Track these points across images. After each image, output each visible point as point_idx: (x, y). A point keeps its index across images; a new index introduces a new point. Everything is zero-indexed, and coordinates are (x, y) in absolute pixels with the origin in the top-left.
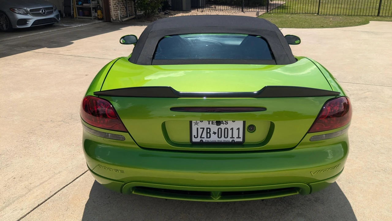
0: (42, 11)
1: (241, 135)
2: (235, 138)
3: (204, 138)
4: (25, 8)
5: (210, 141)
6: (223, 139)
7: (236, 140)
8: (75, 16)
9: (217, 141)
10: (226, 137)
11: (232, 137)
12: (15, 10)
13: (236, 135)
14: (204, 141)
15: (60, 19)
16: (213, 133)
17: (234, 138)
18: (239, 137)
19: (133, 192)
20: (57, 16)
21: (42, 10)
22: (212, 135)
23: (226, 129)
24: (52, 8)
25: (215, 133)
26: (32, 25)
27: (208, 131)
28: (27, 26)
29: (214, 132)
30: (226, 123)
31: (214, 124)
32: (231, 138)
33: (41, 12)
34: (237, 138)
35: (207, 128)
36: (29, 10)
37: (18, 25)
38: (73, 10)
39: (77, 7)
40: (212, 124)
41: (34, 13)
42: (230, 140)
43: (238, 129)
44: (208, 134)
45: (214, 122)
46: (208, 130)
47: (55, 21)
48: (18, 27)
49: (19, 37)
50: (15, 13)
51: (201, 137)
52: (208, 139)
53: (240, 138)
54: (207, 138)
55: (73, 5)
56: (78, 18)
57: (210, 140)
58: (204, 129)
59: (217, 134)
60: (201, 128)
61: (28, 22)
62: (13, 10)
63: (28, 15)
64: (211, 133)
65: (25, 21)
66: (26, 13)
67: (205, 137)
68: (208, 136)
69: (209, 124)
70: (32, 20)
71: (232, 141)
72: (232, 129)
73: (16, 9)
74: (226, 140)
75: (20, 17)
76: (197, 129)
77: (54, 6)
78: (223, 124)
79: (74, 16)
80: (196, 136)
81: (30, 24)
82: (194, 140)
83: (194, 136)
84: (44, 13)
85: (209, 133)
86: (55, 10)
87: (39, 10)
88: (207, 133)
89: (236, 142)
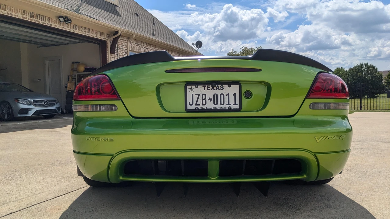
0: (45, 103)
1: (238, 102)
2: (232, 104)
3: (199, 105)
4: (29, 99)
5: (206, 109)
6: (219, 106)
7: (233, 107)
9: (213, 108)
10: (222, 103)
11: (229, 104)
12: (19, 100)
13: (232, 101)
14: (200, 108)
15: (60, 111)
16: (209, 100)
17: (230, 104)
18: (235, 104)
19: (121, 178)
20: (58, 108)
22: (208, 101)
23: (222, 95)
24: (54, 101)
25: (210, 100)
26: (33, 114)
27: (204, 98)
28: (28, 115)
29: (209, 98)
30: (222, 89)
31: (210, 90)
32: (227, 104)
33: (43, 103)
34: (234, 104)
35: (203, 95)
36: (32, 100)
37: (20, 114)
40: (208, 89)
41: (36, 103)
42: (227, 107)
43: (235, 95)
44: (204, 101)
45: (210, 88)
46: (204, 96)
47: (56, 113)
48: (19, 115)
50: (19, 103)
51: (196, 104)
52: (204, 107)
53: (237, 104)
54: (203, 104)
57: (205, 107)
58: (199, 95)
59: (212, 101)
60: (196, 94)
61: (29, 112)
62: (17, 100)
63: (31, 106)
64: (207, 99)
65: (26, 111)
66: (30, 104)
67: (201, 104)
68: (204, 103)
69: (204, 89)
70: (34, 108)
71: (229, 107)
72: (228, 95)
73: (20, 100)
74: (223, 107)
75: (22, 106)
76: (193, 95)
77: (57, 99)
78: (219, 90)
80: (191, 104)
81: (31, 113)
82: (189, 107)
83: (190, 103)
85: (205, 99)
86: (57, 103)
87: (42, 101)
88: (203, 99)
89: (233, 109)
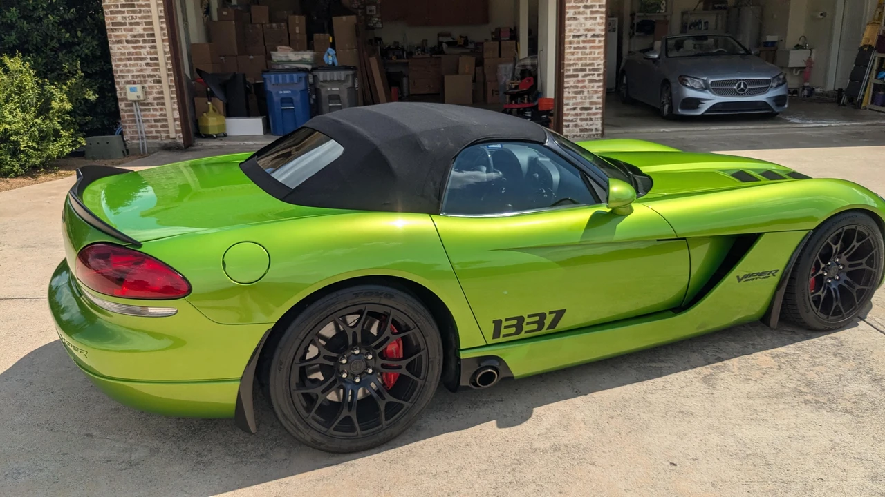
0: (739, 86)
4: (705, 79)
8: (863, 105)
12: (687, 81)
21: (740, 84)
24: (768, 82)
26: (707, 111)
28: (697, 112)
33: (735, 87)
36: (711, 81)
37: (683, 108)
38: (865, 90)
39: (875, 85)
41: (717, 88)
48: (680, 111)
49: (662, 130)
50: (685, 85)
55: (869, 78)
56: (870, 109)
61: (700, 106)
62: (683, 81)
63: (706, 92)
65: (696, 103)
66: (704, 89)
70: (711, 99)
73: (689, 79)
75: (691, 93)
79: (862, 102)
81: (703, 109)
84: (743, 90)
87: (733, 83)
